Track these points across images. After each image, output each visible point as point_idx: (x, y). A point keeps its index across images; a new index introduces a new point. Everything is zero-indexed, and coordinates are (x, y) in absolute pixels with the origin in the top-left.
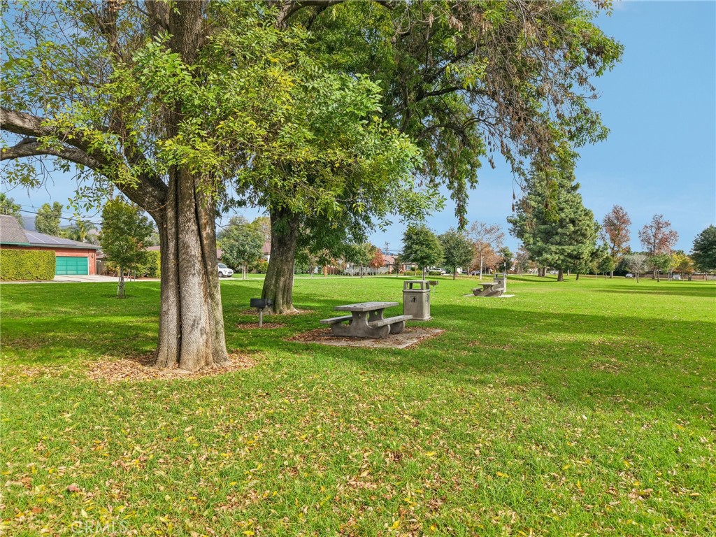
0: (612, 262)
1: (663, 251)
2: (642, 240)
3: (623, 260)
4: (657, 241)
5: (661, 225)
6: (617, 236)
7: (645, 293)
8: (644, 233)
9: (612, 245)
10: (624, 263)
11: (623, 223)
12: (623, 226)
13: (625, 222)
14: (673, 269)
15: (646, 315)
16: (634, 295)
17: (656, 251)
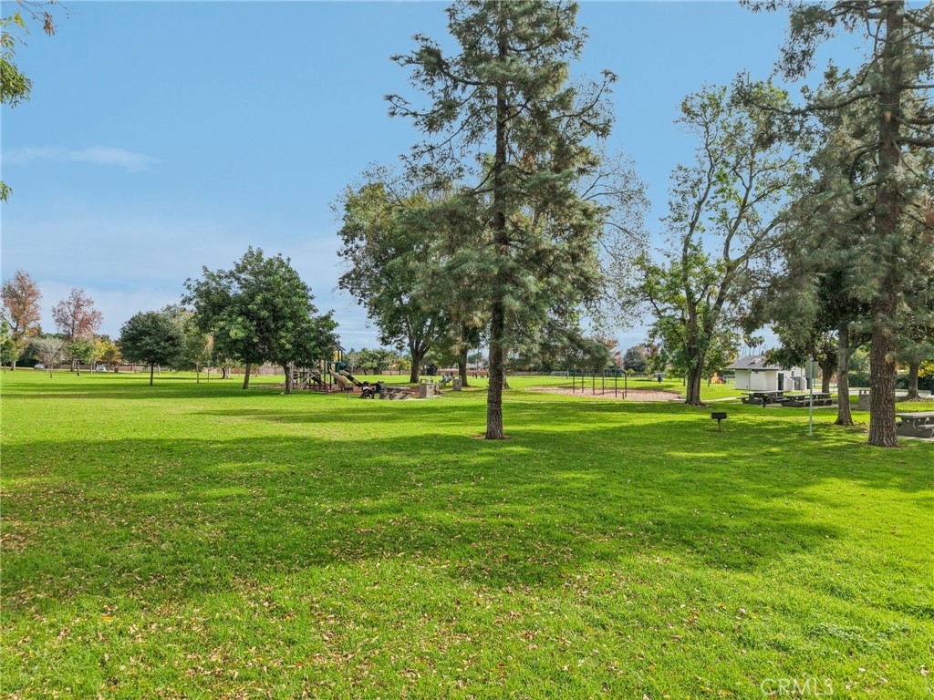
0: (15, 349)
1: (84, 336)
2: (57, 321)
3: (31, 345)
4: (77, 322)
5: (82, 303)
6: (21, 312)
7: (62, 396)
8: (59, 311)
9: (14, 325)
10: (32, 349)
11: (30, 295)
12: (30, 298)
13: (33, 294)
14: (97, 359)
15: (62, 435)
16: (47, 400)
17: (76, 336)
